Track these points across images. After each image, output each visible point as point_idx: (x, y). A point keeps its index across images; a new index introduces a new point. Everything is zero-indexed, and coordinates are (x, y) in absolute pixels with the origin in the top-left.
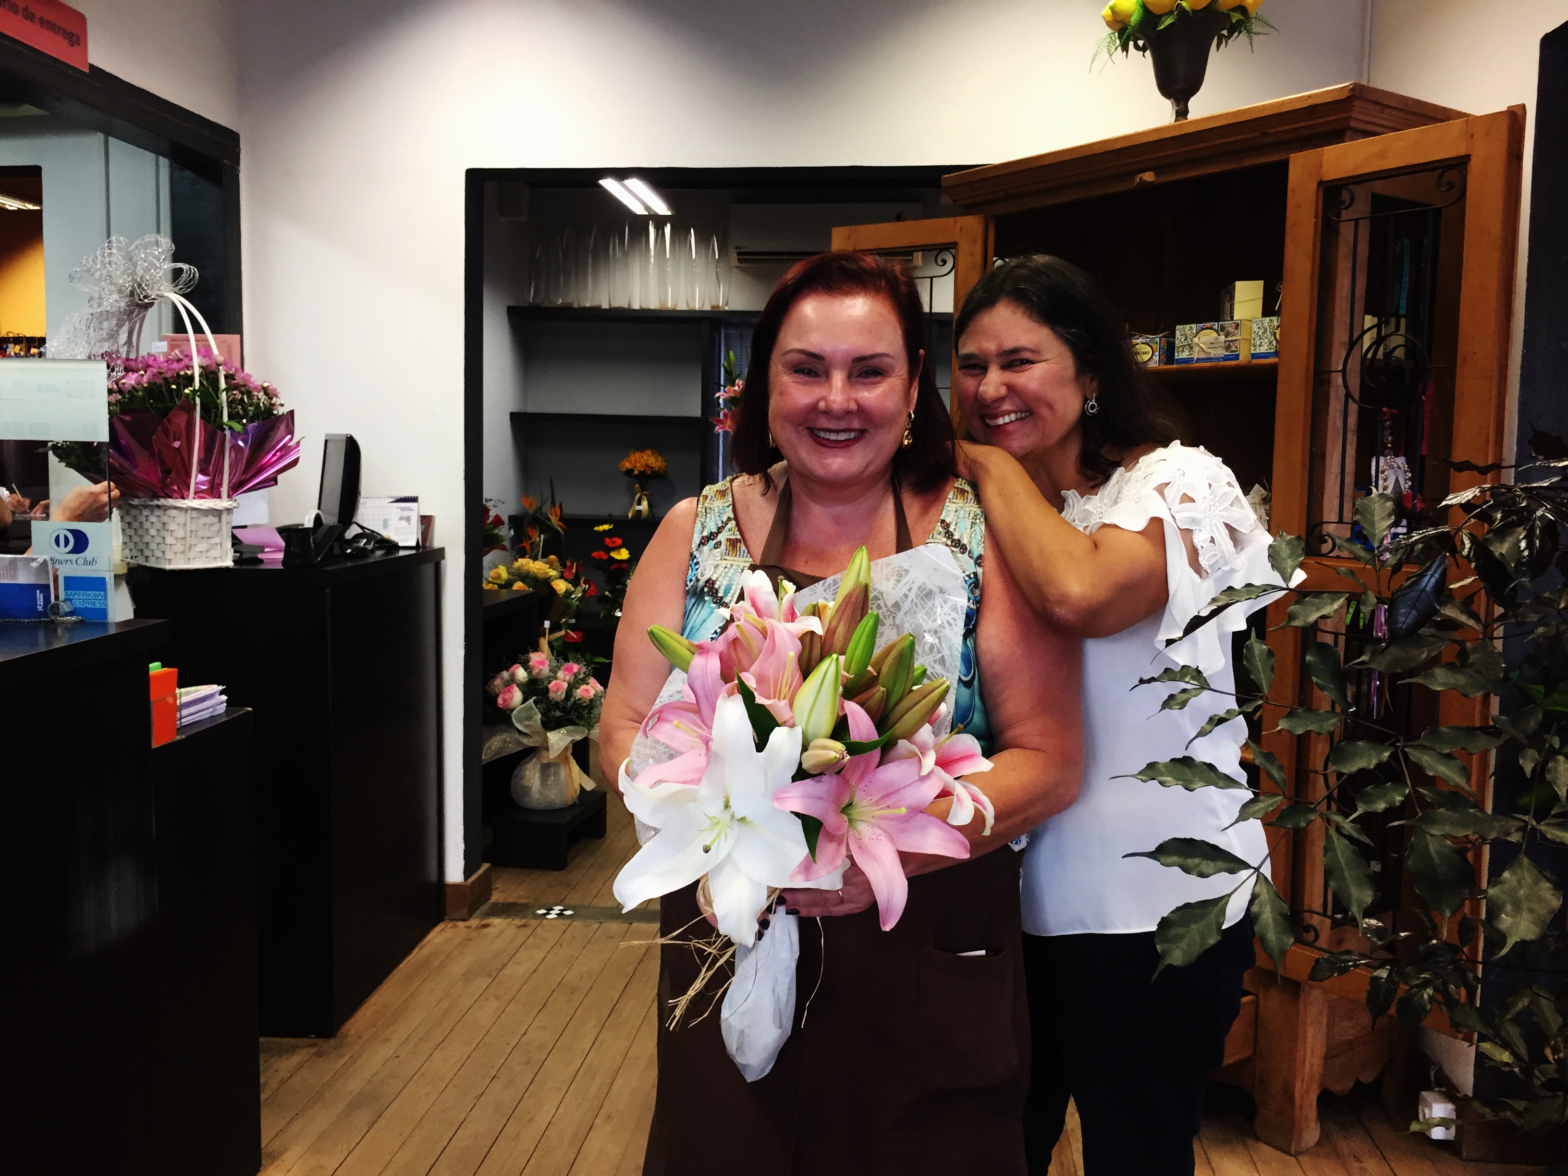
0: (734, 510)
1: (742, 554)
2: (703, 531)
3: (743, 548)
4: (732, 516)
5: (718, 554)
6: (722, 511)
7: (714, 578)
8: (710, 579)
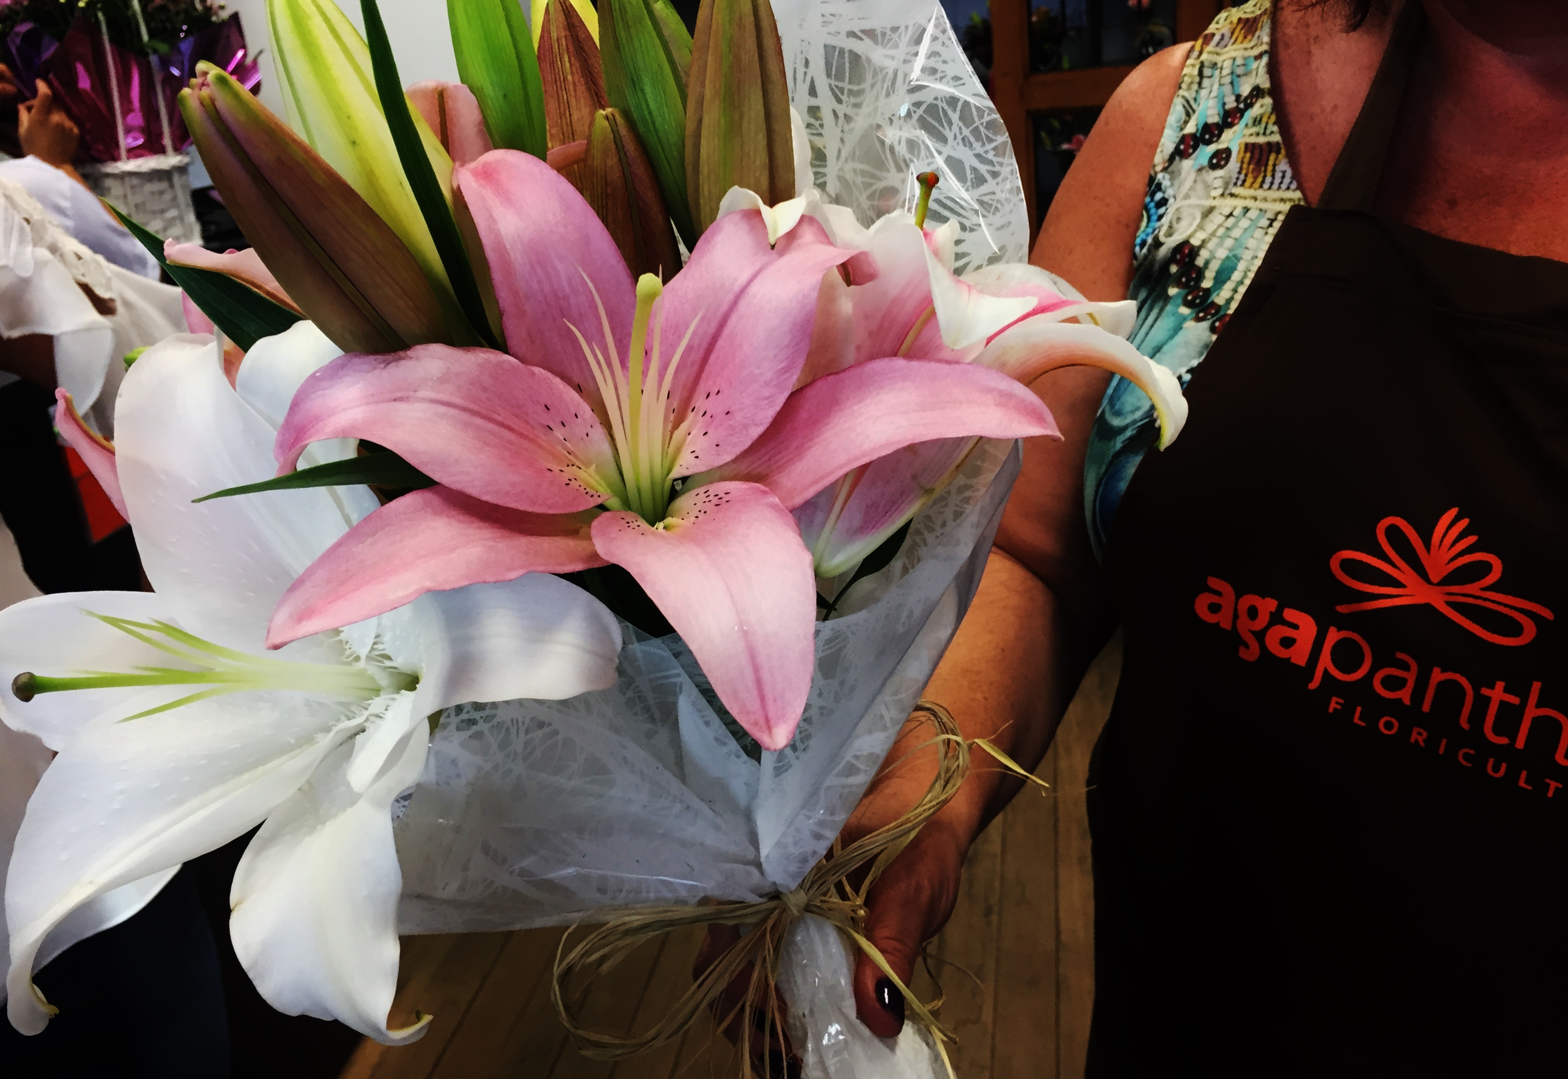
0: (1273, 70)
1: (1277, 181)
2: (1186, 122)
3: (1283, 165)
4: (1265, 84)
5: (1219, 183)
6: (1239, 71)
7: (1195, 242)
8: (1186, 243)
